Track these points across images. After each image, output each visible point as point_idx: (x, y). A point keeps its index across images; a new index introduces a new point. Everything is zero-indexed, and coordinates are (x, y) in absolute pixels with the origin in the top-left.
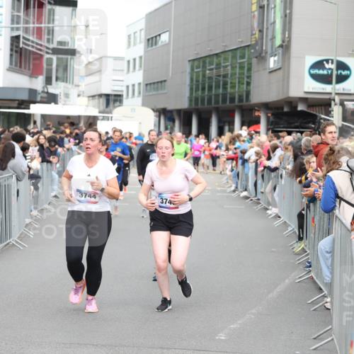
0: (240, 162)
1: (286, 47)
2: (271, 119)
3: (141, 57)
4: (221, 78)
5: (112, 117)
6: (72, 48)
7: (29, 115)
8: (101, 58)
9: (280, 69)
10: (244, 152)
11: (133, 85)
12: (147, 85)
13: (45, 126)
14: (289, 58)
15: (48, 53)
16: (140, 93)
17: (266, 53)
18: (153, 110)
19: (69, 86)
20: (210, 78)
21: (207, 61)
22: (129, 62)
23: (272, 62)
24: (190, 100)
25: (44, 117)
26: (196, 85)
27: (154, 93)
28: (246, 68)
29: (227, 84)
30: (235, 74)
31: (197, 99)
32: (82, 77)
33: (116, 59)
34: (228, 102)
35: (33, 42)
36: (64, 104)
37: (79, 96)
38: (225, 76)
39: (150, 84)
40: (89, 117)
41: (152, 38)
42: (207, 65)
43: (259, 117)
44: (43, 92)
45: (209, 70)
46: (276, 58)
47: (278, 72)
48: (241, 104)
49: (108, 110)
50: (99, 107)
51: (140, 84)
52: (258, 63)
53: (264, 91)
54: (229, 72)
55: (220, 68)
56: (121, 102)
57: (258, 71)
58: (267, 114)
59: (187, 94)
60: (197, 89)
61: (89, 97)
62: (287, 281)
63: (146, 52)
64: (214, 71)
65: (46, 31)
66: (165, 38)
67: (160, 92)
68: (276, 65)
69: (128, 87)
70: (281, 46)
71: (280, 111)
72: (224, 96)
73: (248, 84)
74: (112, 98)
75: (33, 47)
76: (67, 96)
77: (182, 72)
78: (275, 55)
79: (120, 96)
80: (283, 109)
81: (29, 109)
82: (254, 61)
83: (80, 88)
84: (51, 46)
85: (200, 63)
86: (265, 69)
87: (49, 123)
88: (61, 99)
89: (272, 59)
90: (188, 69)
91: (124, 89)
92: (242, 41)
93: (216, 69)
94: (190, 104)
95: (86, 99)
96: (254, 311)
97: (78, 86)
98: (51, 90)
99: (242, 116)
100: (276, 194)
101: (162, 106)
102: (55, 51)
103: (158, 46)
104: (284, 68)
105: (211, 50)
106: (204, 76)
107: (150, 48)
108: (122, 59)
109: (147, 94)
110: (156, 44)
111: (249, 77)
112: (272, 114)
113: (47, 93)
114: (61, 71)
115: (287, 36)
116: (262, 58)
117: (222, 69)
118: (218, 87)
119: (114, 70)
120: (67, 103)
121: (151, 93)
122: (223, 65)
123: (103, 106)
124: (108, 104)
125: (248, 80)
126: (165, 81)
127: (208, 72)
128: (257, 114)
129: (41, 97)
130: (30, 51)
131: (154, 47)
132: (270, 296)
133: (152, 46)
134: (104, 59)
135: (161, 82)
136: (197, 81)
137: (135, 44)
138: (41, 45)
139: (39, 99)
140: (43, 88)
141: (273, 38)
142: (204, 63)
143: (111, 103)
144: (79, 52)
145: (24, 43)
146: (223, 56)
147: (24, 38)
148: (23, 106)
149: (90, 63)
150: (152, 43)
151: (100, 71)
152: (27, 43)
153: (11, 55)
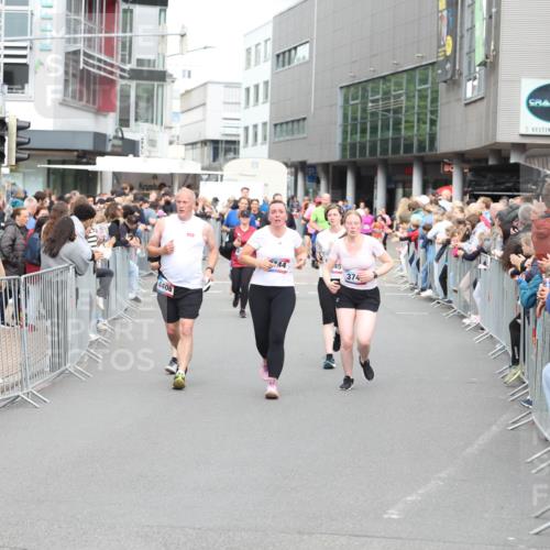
0: (421, 242)
1: (491, 65)
2: (469, 176)
3: (266, 83)
4: (391, 115)
5: (222, 176)
6: (161, 69)
7: (95, 173)
8: (206, 84)
9: (482, 99)
10: (427, 228)
11: (255, 126)
12: (276, 125)
14: (496, 83)
15: (122, 77)
16: (265, 139)
17: (461, 74)
18: (286, 164)
19: (155, 127)
20: (374, 114)
21: (369, 87)
22: (248, 90)
23: (470, 90)
24: (344, 149)
25: (117, 176)
26: (352, 124)
27: (288, 138)
28: (429, 100)
29: (400, 123)
30: (413, 107)
31: (353, 146)
32: (176, 114)
33: (228, 85)
34: (402, 151)
35: (100, 60)
36: (148, 157)
37: (171, 143)
38: (397, 111)
39: (282, 124)
40: (188, 175)
41: (284, 53)
42: (369, 94)
43: (450, 174)
44: (115, 137)
45: (373, 101)
46: (476, 83)
47: (478, 104)
48: (422, 154)
49: (217, 163)
50: (202, 162)
51: (265, 124)
52: (448, 90)
53: (458, 133)
54: (404, 105)
55: (389, 98)
56: (236, 152)
57: (448, 103)
58: (462, 169)
59: (339, 140)
60: (354, 132)
61: (186, 145)
62: (494, 428)
63: (274, 74)
64: (381, 103)
65: (120, 43)
66: (303, 52)
67: (296, 136)
68: (476, 93)
69: (246, 129)
70: (483, 64)
71: (483, 164)
72: (396, 141)
73: (433, 123)
74: (222, 147)
75: (99, 68)
76: (153, 143)
77: (331, 106)
78: (475, 78)
79: (234, 142)
80: (487, 161)
81: (94, 164)
82: (442, 87)
83: (173, 132)
84: (128, 67)
85: (358, 90)
86: (459, 100)
87: (124, 185)
88: (144, 148)
89: (469, 84)
90: (340, 100)
91: (241, 132)
92: (422, 57)
93: (383, 99)
94: (344, 156)
95: (183, 147)
96: (443, 475)
97: (171, 128)
98: (129, 134)
99: (424, 173)
100: (475, 293)
101: (300, 159)
102: (134, 75)
103: (292, 65)
104: (488, 98)
105: (375, 71)
106: (364, 110)
107: (282, 69)
108: (237, 85)
109: (277, 139)
110: (289, 63)
111: (434, 112)
112: (470, 170)
113: (122, 138)
114: (143, 104)
115: (492, 47)
116: (454, 82)
117: (392, 100)
118: (386, 127)
119: (225, 103)
120: (153, 154)
121: (282, 139)
122: (393, 93)
123: (208, 160)
124: (216, 156)
125: (433, 117)
126: (304, 119)
127: (370, 104)
128: (447, 169)
129: (113, 146)
130: (95, 75)
131: (287, 67)
132: (469, 450)
133: (283, 66)
134: (210, 87)
135: (298, 121)
136: (355, 119)
137: (257, 63)
138: (112, 66)
139: (109, 149)
140: (116, 131)
141: (472, 51)
142: (365, 90)
143: (221, 154)
144: (171, 76)
145: (86, 63)
146: (393, 79)
147: (85, 54)
148: (84, 160)
149: (188, 92)
150: (284, 61)
151: (204, 104)
152: (91, 61)
153: (66, 81)
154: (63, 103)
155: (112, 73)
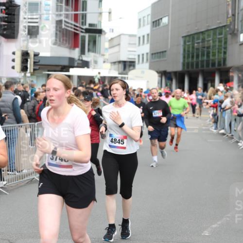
2: (241, 78)
3: (148, 35)
4: (205, 49)
5: (127, 77)
6: (99, 28)
7: (69, 76)
8: (119, 36)
10: (222, 102)
11: (143, 55)
12: (152, 54)
13: (80, 84)
15: (82, 32)
16: (147, 60)
17: (238, 31)
18: (157, 72)
19: (97, 55)
20: (198, 49)
21: (196, 36)
22: (139, 38)
23: (242, 38)
24: (184, 65)
25: (80, 77)
26: (187, 54)
27: (158, 60)
28: (223, 42)
29: (210, 53)
30: (215, 46)
31: (188, 64)
32: (106, 49)
33: (131, 36)
34: (210, 66)
35: (72, 24)
36: (94, 68)
37: (104, 62)
38: (208, 48)
39: (155, 54)
40: (111, 77)
41: (156, 21)
42: (196, 40)
43: (233, 77)
44: (79, 60)
45: (197, 43)
48: (219, 67)
49: (125, 72)
50: (118, 70)
51: (147, 54)
52: (232, 38)
54: (211, 44)
55: (204, 42)
56: (134, 66)
57: (232, 44)
58: (238, 74)
59: (181, 60)
60: (188, 57)
61: (111, 63)
63: (152, 31)
64: (201, 44)
65: (81, 16)
66: (165, 20)
67: (162, 59)
69: (139, 56)
72: (208, 62)
73: (225, 53)
74: (128, 64)
75: (71, 28)
76: (96, 62)
77: (178, 45)
79: (134, 62)
81: (68, 71)
82: (229, 36)
83: (105, 57)
84: (84, 27)
85: (190, 38)
86: (237, 42)
88: (92, 64)
89: (242, 35)
90: (182, 43)
91: (136, 57)
92: (220, 23)
93: (202, 42)
94: (183, 68)
96: (229, 215)
97: (103, 55)
98: (85, 58)
99: (221, 77)
101: (163, 70)
102: (87, 31)
105: (198, 29)
106: (193, 47)
107: (154, 28)
108: (134, 36)
109: (153, 61)
110: (159, 25)
111: (225, 48)
112: (242, 75)
113: (82, 60)
114: (91, 44)
116: (234, 34)
117: (206, 43)
118: (203, 55)
119: (130, 44)
120: (96, 67)
121: (155, 60)
122: (206, 39)
123: (121, 70)
124: (125, 68)
125: (225, 51)
126: (165, 51)
127: (196, 45)
128: (231, 74)
129: (78, 63)
130: (69, 31)
131: (157, 27)
133: (156, 26)
134: (122, 36)
135: (163, 52)
136: (188, 51)
137: (144, 25)
138: (77, 26)
139: (76, 65)
140: (79, 57)
142: (193, 38)
143: (127, 67)
144: (104, 31)
145: (65, 25)
146: (207, 33)
147: (65, 21)
148: (64, 70)
149: (112, 39)
150: (156, 24)
151: (119, 45)
152: (68, 25)
153: (56, 34)
154: (55, 44)
155: (77, 30)
